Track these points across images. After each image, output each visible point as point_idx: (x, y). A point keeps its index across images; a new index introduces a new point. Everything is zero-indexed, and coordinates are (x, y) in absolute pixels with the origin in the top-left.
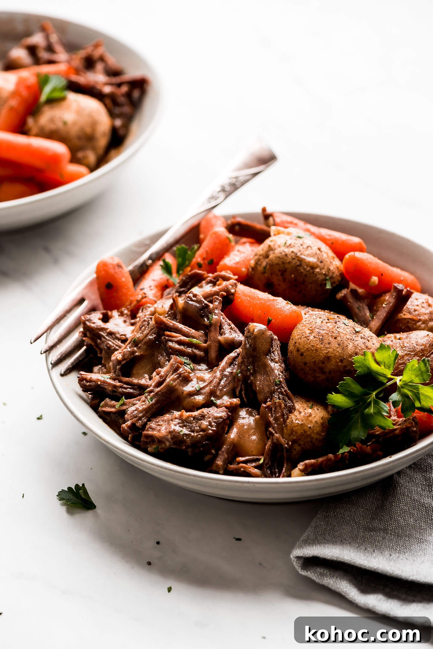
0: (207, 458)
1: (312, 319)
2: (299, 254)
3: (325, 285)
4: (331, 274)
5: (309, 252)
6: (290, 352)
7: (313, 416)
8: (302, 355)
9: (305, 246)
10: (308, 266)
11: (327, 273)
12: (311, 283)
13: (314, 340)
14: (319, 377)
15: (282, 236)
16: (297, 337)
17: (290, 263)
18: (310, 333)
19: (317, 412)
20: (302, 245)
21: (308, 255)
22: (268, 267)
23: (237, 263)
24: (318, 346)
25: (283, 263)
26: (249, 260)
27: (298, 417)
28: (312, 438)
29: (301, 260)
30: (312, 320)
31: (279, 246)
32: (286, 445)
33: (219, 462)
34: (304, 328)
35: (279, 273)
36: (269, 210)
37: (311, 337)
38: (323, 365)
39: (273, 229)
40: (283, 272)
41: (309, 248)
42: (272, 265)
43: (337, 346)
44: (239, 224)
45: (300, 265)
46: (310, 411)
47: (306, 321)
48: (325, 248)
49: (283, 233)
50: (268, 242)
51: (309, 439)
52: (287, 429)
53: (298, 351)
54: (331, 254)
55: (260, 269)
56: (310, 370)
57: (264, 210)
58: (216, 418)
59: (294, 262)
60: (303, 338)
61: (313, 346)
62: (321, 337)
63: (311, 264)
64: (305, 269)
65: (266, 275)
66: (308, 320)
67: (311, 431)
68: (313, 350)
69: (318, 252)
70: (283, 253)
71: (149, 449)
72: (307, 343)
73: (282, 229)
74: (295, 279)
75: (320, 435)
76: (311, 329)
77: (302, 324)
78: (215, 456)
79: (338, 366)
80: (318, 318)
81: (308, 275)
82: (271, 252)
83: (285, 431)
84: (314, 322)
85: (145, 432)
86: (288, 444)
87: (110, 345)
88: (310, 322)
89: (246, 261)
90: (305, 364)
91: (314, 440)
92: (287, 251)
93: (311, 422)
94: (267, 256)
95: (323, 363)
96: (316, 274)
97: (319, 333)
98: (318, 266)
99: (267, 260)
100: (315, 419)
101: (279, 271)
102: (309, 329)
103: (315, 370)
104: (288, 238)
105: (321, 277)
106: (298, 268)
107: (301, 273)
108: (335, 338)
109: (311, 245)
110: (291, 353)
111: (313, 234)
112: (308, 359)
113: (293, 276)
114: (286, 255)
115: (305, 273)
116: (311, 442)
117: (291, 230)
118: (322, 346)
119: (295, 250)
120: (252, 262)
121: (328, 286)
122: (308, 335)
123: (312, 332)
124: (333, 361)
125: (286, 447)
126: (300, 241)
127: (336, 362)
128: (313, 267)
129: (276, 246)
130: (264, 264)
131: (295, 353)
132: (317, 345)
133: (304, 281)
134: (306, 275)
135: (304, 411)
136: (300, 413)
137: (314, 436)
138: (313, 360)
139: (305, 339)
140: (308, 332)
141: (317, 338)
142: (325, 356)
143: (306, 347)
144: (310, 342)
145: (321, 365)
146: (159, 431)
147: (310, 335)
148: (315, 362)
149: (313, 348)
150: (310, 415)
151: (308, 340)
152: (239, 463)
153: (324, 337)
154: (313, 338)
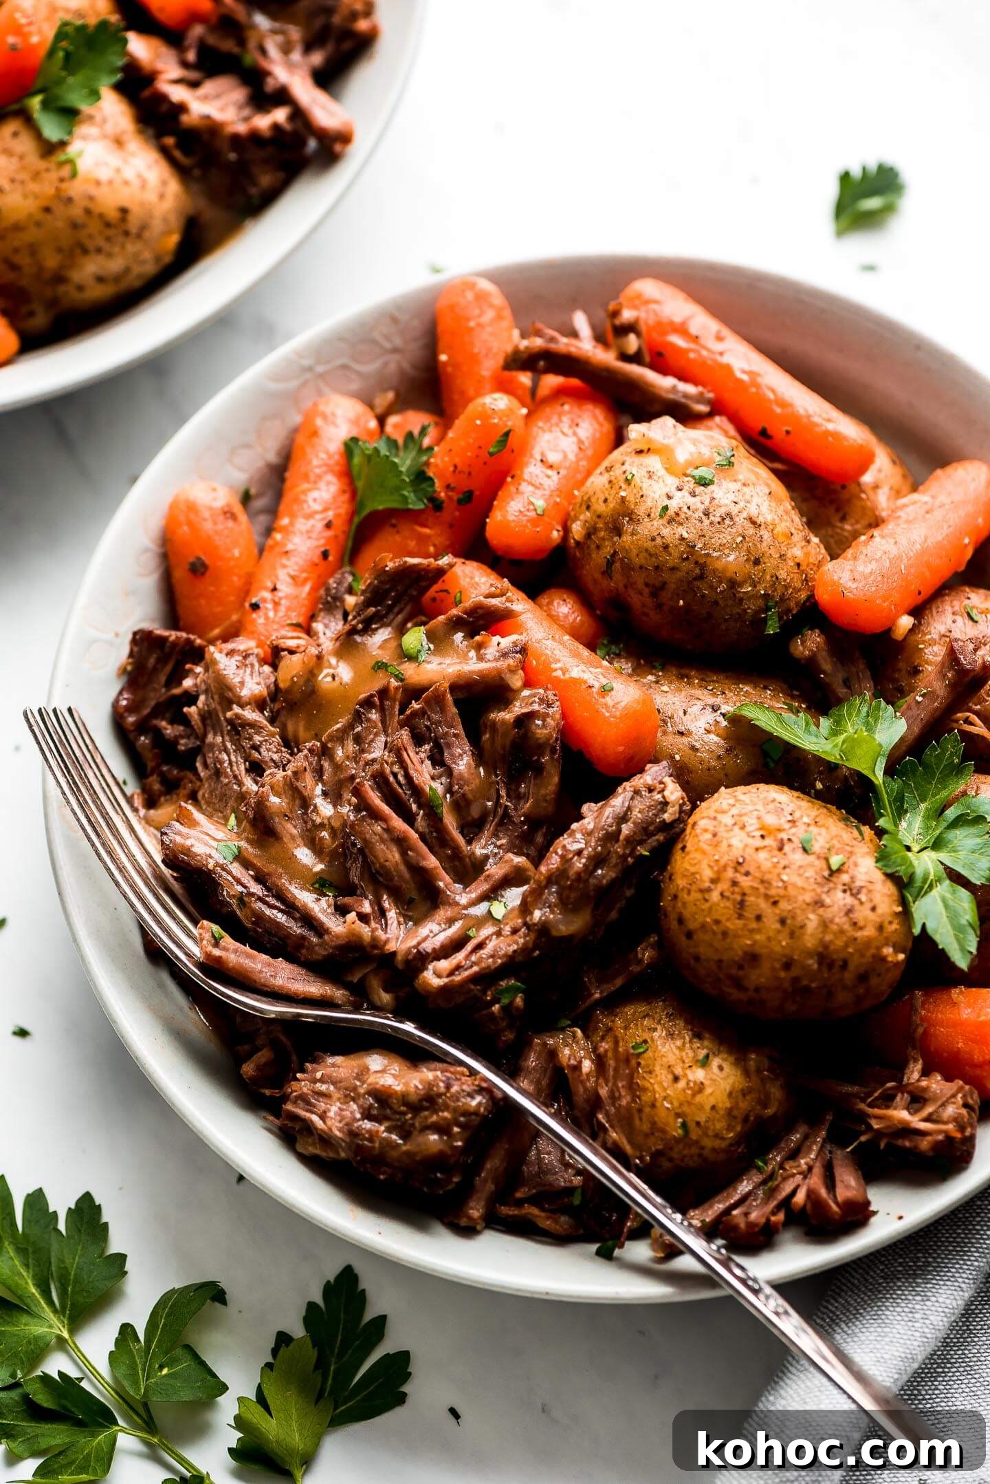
2: (699, 545)
3: (764, 623)
4: (780, 592)
7: (708, 1091)
8: (689, 935)
9: (716, 516)
10: (720, 579)
11: (770, 591)
12: (726, 620)
13: (723, 902)
14: (730, 995)
17: (674, 569)
18: (713, 881)
19: (719, 1076)
20: (707, 514)
21: (723, 547)
22: (618, 563)
23: (539, 518)
24: (729, 924)
25: (657, 568)
28: (703, 1148)
29: (703, 564)
31: (649, 515)
32: (637, 1161)
35: (646, 591)
37: (715, 895)
38: (741, 973)
40: (657, 589)
41: (727, 522)
43: (778, 926)
44: (547, 355)
45: (701, 577)
46: (700, 1073)
51: (694, 1150)
52: (641, 1119)
53: (681, 921)
55: (596, 557)
56: (709, 975)
58: (465, 1112)
59: (685, 566)
60: (695, 890)
61: (717, 922)
62: (739, 898)
63: (729, 575)
64: (712, 588)
65: (612, 584)
67: (700, 1133)
68: (714, 933)
69: (749, 531)
70: (659, 541)
71: (300, 1149)
72: (703, 910)
74: (687, 611)
75: (723, 1139)
76: (716, 866)
79: (777, 978)
80: (736, 828)
81: (721, 602)
82: (627, 524)
83: (637, 1126)
84: (725, 843)
85: (288, 1108)
86: (641, 1159)
87: (223, 768)
88: (715, 840)
90: (697, 959)
91: (706, 1152)
92: (669, 533)
93: (701, 1107)
94: (615, 529)
95: (741, 967)
96: (741, 600)
97: (735, 883)
98: (749, 578)
99: (616, 542)
100: (712, 1101)
101: (647, 585)
102: (711, 867)
103: (720, 979)
105: (753, 606)
106: (697, 583)
107: (703, 596)
108: (775, 903)
109: (733, 510)
112: (704, 951)
113: (681, 602)
114: (665, 546)
115: (714, 596)
116: (700, 1155)
118: (740, 924)
119: (690, 532)
121: (772, 629)
122: (707, 884)
123: (717, 876)
124: (766, 967)
125: (637, 1165)
126: (704, 498)
127: (773, 969)
128: (734, 583)
129: (641, 511)
130: (609, 548)
132: (727, 919)
133: (710, 616)
134: (716, 603)
135: (686, 1076)
136: (676, 1079)
137: (708, 1143)
138: (716, 957)
139: (699, 896)
140: (707, 874)
141: (728, 898)
142: (746, 953)
143: (700, 919)
144: (711, 908)
145: (734, 971)
146: (323, 1117)
147: (713, 886)
148: (720, 961)
149: (715, 928)
150: (700, 1088)
151: (706, 900)
152: (519, 1203)
153: (747, 898)
154: (720, 897)
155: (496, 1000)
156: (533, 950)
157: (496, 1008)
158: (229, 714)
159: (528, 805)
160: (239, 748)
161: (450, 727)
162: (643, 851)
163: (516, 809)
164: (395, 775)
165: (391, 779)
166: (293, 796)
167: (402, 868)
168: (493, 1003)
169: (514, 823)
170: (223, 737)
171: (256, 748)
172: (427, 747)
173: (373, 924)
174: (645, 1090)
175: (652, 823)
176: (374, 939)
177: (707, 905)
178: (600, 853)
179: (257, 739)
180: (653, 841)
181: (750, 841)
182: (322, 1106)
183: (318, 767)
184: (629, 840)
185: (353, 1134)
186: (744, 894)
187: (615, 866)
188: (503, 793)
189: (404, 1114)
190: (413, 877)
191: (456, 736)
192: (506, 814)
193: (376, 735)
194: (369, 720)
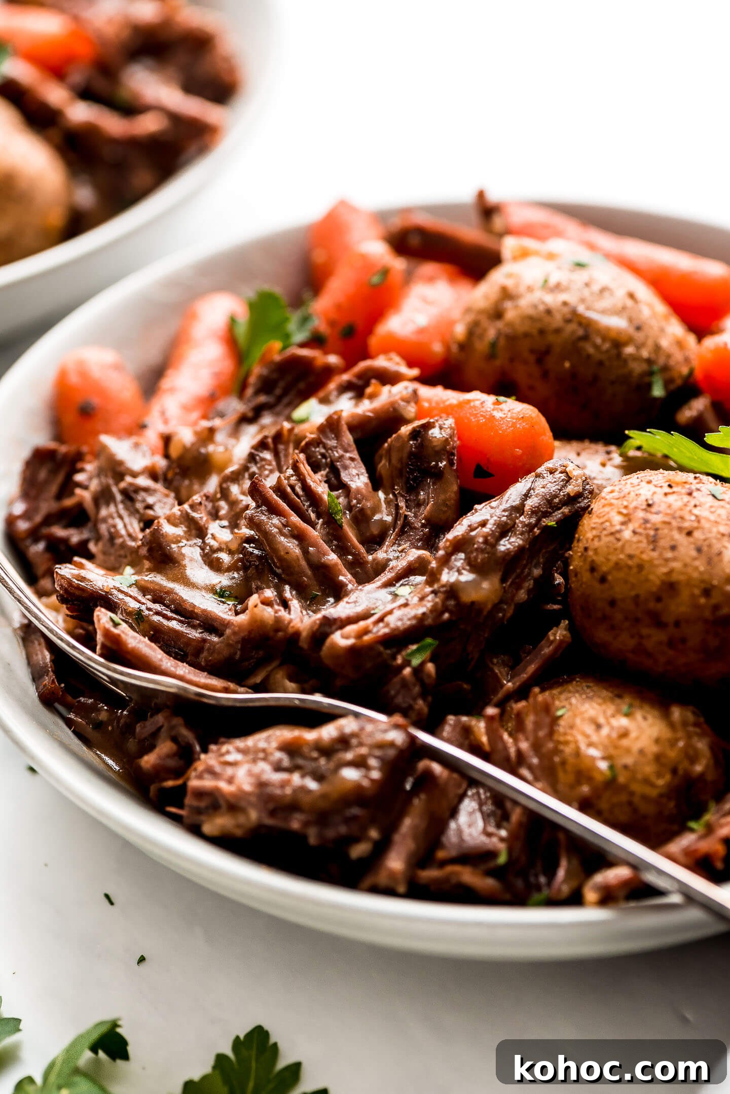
0: (359, 850)
1: (628, 486)
2: (581, 309)
3: (649, 386)
4: (661, 361)
5: (606, 303)
6: (573, 574)
7: (633, 735)
8: (603, 580)
9: (596, 288)
10: (604, 339)
11: (653, 356)
12: (613, 383)
13: (635, 539)
14: (649, 636)
15: (533, 261)
16: (590, 535)
17: (558, 331)
18: (623, 523)
19: (644, 724)
20: (586, 285)
21: (604, 312)
22: (502, 342)
23: (421, 331)
24: (644, 557)
25: (542, 332)
26: (451, 324)
27: (595, 738)
28: (632, 794)
29: (587, 325)
30: (628, 488)
31: (530, 289)
33: (395, 862)
34: (607, 509)
35: (532, 358)
36: (493, 196)
37: (627, 534)
38: (659, 606)
39: (509, 245)
40: (542, 355)
41: (606, 294)
42: (512, 339)
43: (694, 553)
44: (421, 231)
45: (586, 338)
46: (624, 722)
47: (612, 492)
48: (644, 292)
49: (536, 253)
50: (497, 278)
51: (623, 798)
52: (564, 769)
53: (593, 569)
54: (661, 308)
55: (481, 346)
56: (626, 618)
57: (481, 195)
58: (381, 746)
59: (569, 328)
60: (606, 535)
61: (630, 557)
62: (652, 533)
63: (613, 335)
64: (597, 347)
65: (498, 363)
66: (617, 488)
67: (629, 777)
68: (630, 568)
69: (629, 303)
70: (541, 307)
71: (207, 829)
72: (616, 549)
73: (530, 243)
74: (573, 374)
75: (653, 785)
76: (625, 511)
77: (603, 501)
78: (382, 848)
79: (698, 606)
80: (644, 484)
81: (606, 362)
82: (508, 305)
83: (561, 775)
84: (632, 494)
85: (194, 783)
87: (117, 532)
88: (622, 495)
89: (443, 326)
90: (613, 603)
92: (552, 300)
93: (628, 751)
94: (497, 314)
95: (659, 599)
96: (625, 361)
97: (646, 521)
98: (629, 341)
99: (500, 324)
100: (639, 745)
101: (532, 351)
102: (620, 513)
103: (637, 620)
104: (550, 266)
105: (638, 368)
106: (581, 344)
107: (589, 356)
108: (689, 534)
109: (612, 285)
110: (576, 575)
111: (609, 256)
112: (620, 591)
113: (567, 365)
114: (549, 312)
115: (598, 356)
116: (630, 803)
117: (555, 245)
118: (655, 554)
119: (571, 297)
120: (460, 330)
121: (658, 391)
122: (618, 527)
123: (627, 519)
124: (685, 595)
126: (581, 277)
127: (693, 595)
128: (618, 343)
129: (522, 289)
130: (491, 334)
131: (586, 576)
132: (642, 553)
133: (596, 378)
134: (601, 363)
135: (609, 723)
136: (598, 727)
137: (637, 788)
138: (633, 593)
139: (611, 538)
140: (617, 519)
141: (640, 534)
142: (663, 583)
143: (613, 558)
144: (623, 547)
145: (652, 605)
146: (230, 781)
147: (623, 527)
148: (637, 596)
149: (630, 563)
150: (624, 734)
151: (618, 540)
152: (443, 864)
153: (660, 532)
154: (632, 534)
155: (407, 663)
156: (443, 613)
157: (407, 671)
158: (123, 485)
159: (428, 508)
160: (134, 512)
161: (346, 451)
162: (550, 522)
163: (416, 516)
164: (292, 487)
165: (289, 489)
166: (189, 523)
167: (303, 563)
168: (402, 667)
169: (415, 528)
170: (116, 506)
171: (149, 507)
172: (323, 473)
173: (276, 607)
174: (567, 743)
175: (556, 496)
176: (278, 620)
177: (620, 544)
178: (506, 523)
179: (150, 500)
180: (558, 515)
181: (658, 490)
182: (229, 771)
183: (214, 511)
184: (534, 512)
185: (262, 785)
186: (657, 530)
187: (522, 533)
188: (402, 504)
189: (316, 759)
190: (314, 574)
191: (352, 459)
192: (407, 523)
193: (271, 471)
194: (263, 459)
